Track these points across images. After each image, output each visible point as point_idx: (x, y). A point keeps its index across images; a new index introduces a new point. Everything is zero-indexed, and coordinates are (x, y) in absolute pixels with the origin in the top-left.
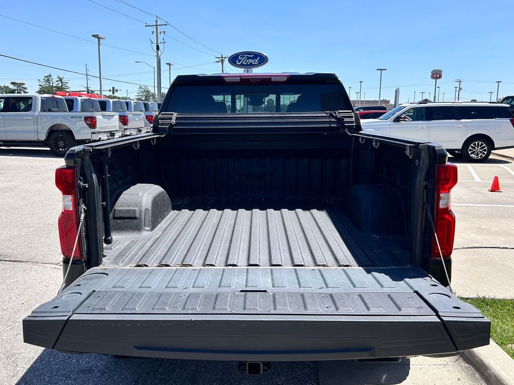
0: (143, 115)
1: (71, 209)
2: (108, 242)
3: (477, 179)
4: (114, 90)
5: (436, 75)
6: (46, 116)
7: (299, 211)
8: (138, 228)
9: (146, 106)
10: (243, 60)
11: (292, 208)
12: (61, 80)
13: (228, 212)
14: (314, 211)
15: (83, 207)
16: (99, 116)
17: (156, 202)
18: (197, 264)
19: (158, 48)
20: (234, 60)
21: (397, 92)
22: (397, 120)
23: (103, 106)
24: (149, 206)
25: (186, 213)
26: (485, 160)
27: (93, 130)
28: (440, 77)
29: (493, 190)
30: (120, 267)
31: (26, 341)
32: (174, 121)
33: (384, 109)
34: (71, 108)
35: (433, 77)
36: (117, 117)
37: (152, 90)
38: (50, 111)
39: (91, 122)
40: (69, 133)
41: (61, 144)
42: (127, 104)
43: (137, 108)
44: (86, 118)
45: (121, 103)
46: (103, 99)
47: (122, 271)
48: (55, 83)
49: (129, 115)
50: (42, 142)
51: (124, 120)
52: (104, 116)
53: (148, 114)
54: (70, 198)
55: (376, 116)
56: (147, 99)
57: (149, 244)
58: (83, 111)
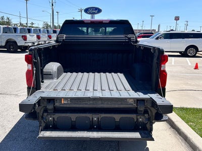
0: (47, 35)
1: (31, 69)
2: (43, 82)
3: (190, 64)
4: (32, 24)
5: (177, 19)
6: (5, 35)
7: (113, 73)
8: (52, 78)
9: (47, 31)
10: (91, 11)
11: (110, 72)
12: (8, 19)
13: (85, 74)
14: (119, 74)
15: (35, 69)
16: (28, 35)
17: (58, 69)
18: (75, 90)
19: (52, 5)
20: (87, 11)
21: (159, 26)
22: (157, 38)
23: (29, 31)
24: (56, 70)
25: (69, 74)
26: (194, 56)
27: (25, 42)
28: (179, 19)
29: (195, 69)
30: (48, 90)
31: (20, 111)
32: (64, 38)
33: (153, 34)
34: (15, 32)
35: (175, 19)
36: (35, 36)
37: (49, 24)
38: (6, 33)
39: (25, 38)
40: (15, 42)
41: (12, 47)
42: (39, 30)
43: (44, 32)
44: (22, 36)
45: (37, 30)
46: (28, 28)
47: (49, 91)
48: (5, 20)
49: (41, 35)
50: (3, 46)
51: (38, 37)
52: (30, 35)
53: (49, 34)
54: (30, 65)
55: (148, 37)
56: (47, 28)
57: (57, 84)
58: (20, 33)
